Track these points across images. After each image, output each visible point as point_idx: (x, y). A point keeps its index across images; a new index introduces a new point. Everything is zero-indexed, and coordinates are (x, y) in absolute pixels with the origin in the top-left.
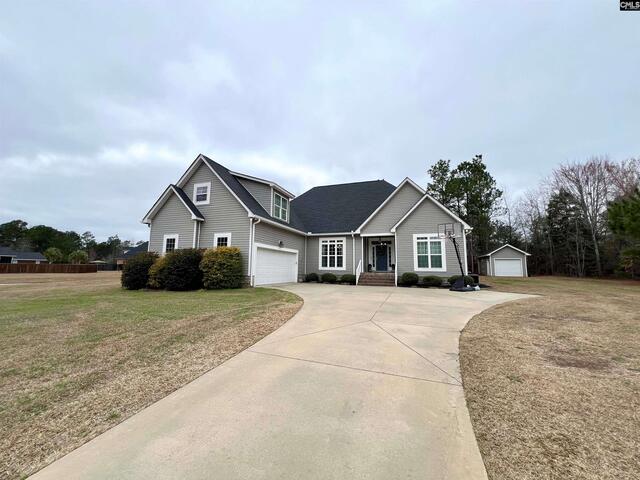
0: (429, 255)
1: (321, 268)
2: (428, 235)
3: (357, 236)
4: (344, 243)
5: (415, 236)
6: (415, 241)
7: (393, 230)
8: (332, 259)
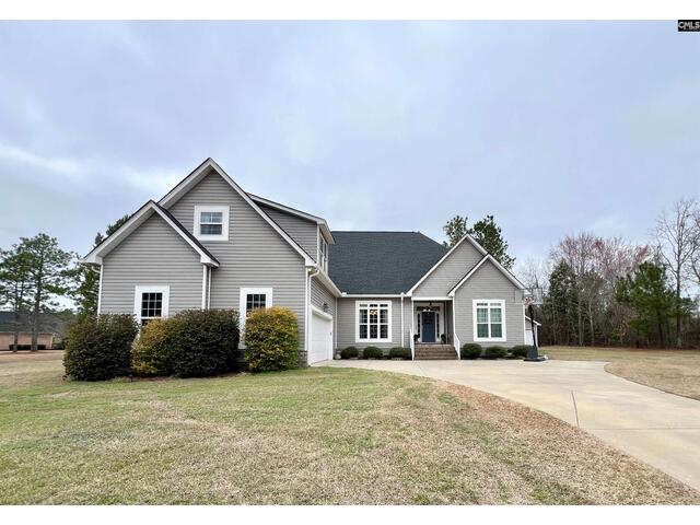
0: (489, 323)
1: (358, 340)
2: (489, 301)
3: (408, 300)
4: (389, 308)
5: (475, 302)
6: (475, 308)
7: (452, 294)
8: (374, 329)
